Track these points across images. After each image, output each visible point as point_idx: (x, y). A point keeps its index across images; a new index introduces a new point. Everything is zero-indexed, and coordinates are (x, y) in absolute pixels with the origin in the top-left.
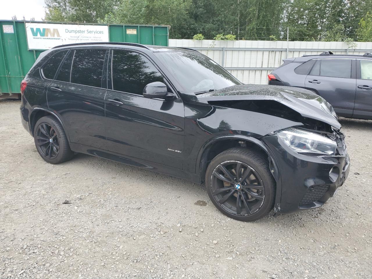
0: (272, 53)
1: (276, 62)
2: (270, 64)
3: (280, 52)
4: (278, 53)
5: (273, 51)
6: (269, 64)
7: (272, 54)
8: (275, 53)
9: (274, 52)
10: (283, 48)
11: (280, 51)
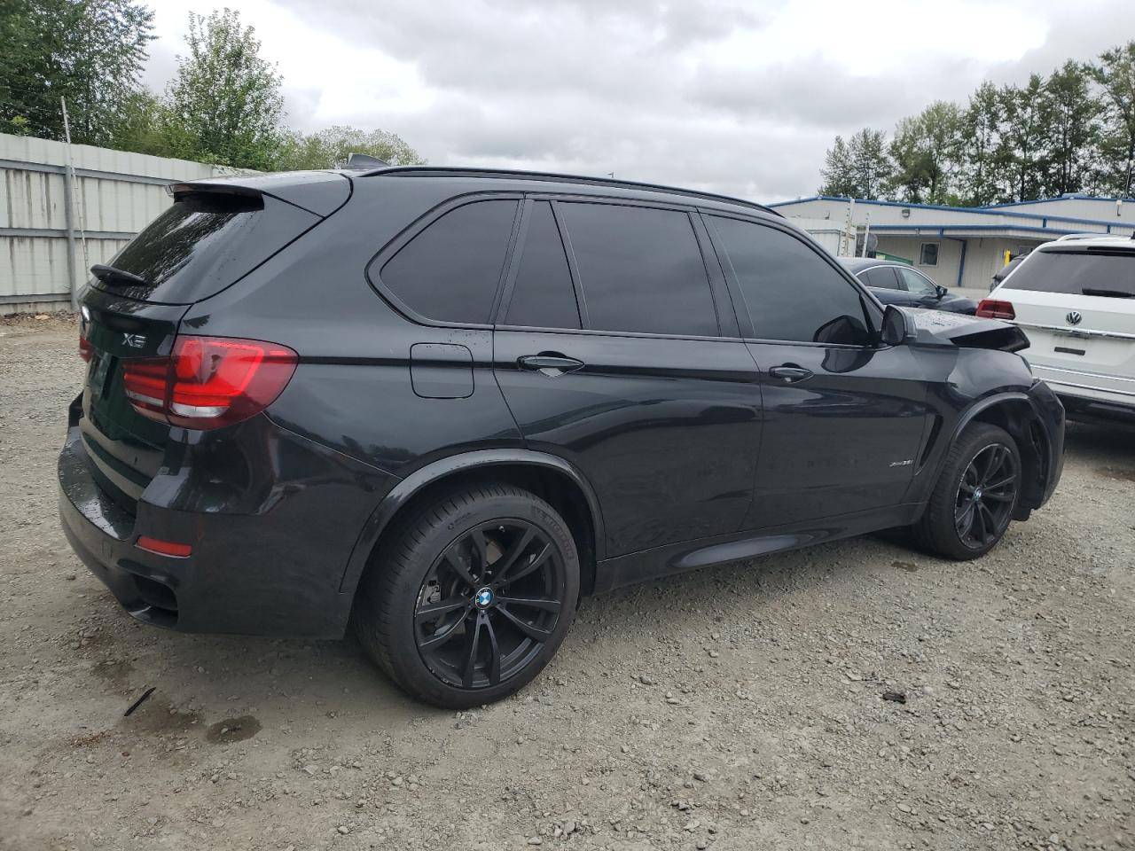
0: (18, 177)
1: (34, 212)
2: (17, 214)
3: (44, 177)
4: (35, 178)
5: (20, 171)
6: (14, 216)
7: (18, 182)
8: (28, 177)
9: (24, 174)
10: (49, 163)
11: (41, 173)
